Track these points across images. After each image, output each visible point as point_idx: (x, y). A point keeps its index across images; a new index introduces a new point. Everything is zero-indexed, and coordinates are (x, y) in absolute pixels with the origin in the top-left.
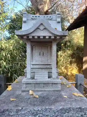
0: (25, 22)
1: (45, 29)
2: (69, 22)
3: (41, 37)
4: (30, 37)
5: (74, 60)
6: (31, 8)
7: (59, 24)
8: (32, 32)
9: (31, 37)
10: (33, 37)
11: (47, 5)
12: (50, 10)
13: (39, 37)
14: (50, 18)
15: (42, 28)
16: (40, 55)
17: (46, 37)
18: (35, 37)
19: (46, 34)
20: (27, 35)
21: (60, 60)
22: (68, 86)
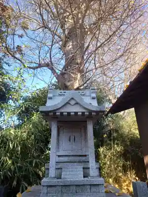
0: (50, 98)
1: (77, 103)
2: (111, 103)
3: (72, 114)
4: (57, 114)
5: (128, 163)
6: (55, 85)
7: (93, 100)
8: (60, 108)
9: (59, 114)
10: (62, 113)
11: (77, 81)
12: (82, 87)
13: (69, 113)
14: (83, 94)
15: (73, 102)
16: (70, 140)
17: (79, 113)
18: (64, 114)
19: (78, 110)
20: (54, 112)
21: (105, 164)
22: (117, 194)
